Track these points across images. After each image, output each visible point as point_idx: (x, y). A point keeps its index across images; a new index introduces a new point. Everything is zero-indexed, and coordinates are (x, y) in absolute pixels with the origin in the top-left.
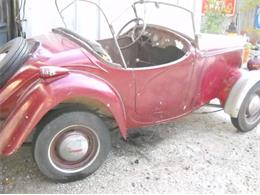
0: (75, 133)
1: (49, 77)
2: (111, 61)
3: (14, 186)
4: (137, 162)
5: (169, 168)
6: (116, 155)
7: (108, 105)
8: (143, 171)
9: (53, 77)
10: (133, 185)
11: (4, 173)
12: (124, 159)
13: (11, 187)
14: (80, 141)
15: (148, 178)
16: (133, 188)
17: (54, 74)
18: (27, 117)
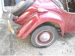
0: (46, 33)
1: (41, 13)
2: (63, 9)
4: (64, 44)
7: (60, 25)
8: (66, 48)
9: (42, 13)
10: (62, 53)
11: (20, 41)
12: (60, 42)
13: (22, 47)
14: (47, 36)
15: (68, 51)
16: (62, 54)
17: (43, 12)
18: (31, 26)
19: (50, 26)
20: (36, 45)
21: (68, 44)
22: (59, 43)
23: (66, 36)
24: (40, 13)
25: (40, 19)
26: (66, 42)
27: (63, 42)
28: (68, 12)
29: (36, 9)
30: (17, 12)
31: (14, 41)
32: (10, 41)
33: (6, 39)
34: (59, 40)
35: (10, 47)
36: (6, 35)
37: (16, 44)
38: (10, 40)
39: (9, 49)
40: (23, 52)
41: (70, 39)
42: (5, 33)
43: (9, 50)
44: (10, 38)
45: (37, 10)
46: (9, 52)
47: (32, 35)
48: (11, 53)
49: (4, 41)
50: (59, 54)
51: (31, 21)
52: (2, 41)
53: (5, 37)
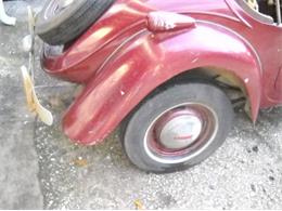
1: (164, 31)
2: (257, 11)
4: (255, 149)
7: (246, 81)
8: (265, 166)
9: (171, 30)
10: (253, 188)
11: (76, 148)
13: (86, 171)
15: (272, 179)
18: (123, 93)
20: (145, 163)
24: (159, 34)
25: (162, 59)
27: (252, 143)
28: (276, 21)
29: (144, 14)
30: (58, 30)
31: (55, 148)
32: (39, 151)
33: (20, 140)
35: (40, 177)
36: (19, 124)
37: (62, 161)
38: (36, 143)
39: (37, 183)
41: (277, 125)
42: (13, 117)
43: (37, 191)
44: (35, 136)
45: (147, 18)
46: (37, 198)
48: (46, 203)
49: (13, 151)
50: (238, 195)
52: (6, 150)
53: (14, 132)
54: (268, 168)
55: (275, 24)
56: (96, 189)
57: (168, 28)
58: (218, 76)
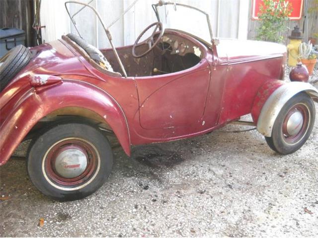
2: (111, 70)
3: (9, 203)
5: (182, 191)
6: (125, 175)
7: (105, 117)
8: (151, 194)
9: (44, 85)
10: (136, 207)
11: (2, 190)
12: (133, 180)
13: (6, 203)
14: (77, 155)
15: (154, 201)
16: (135, 210)
17: (45, 82)
18: (17, 127)
19: (79, 125)
21: (161, 182)
22: (131, 182)
23: (160, 160)
26: (155, 177)
34: (133, 175)
40: (9, 216)
41: (171, 167)
47: (30, 158)
50: (122, 211)
51: (19, 112)
54: (153, 194)
55: (124, 78)
56: (12, 213)
57: (42, 84)
58: (101, 123)
